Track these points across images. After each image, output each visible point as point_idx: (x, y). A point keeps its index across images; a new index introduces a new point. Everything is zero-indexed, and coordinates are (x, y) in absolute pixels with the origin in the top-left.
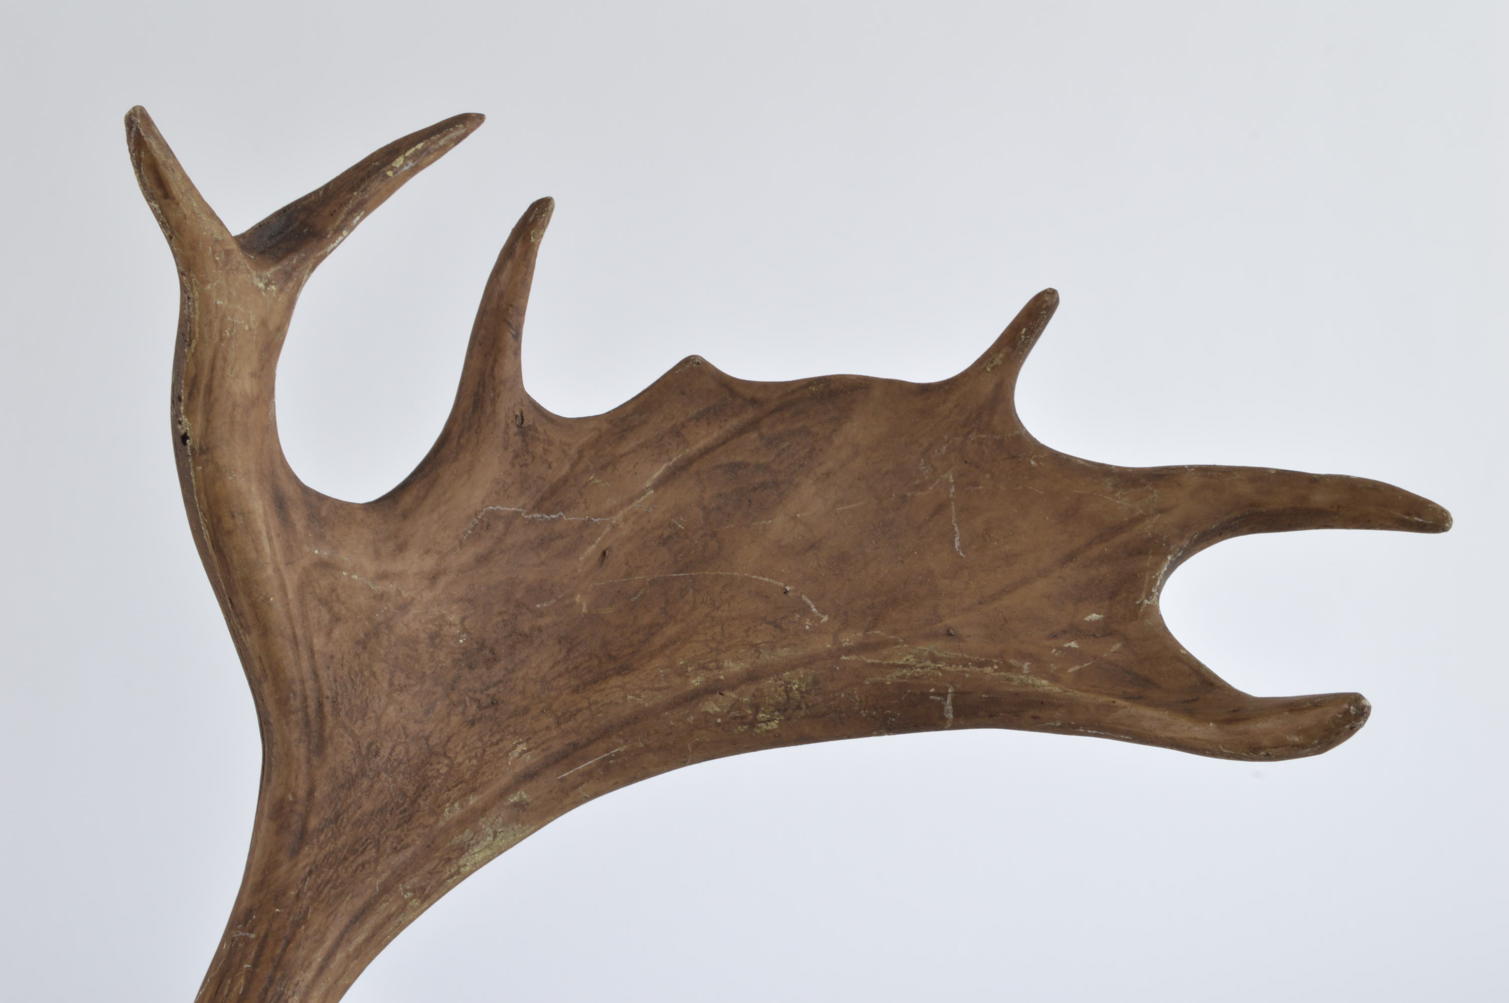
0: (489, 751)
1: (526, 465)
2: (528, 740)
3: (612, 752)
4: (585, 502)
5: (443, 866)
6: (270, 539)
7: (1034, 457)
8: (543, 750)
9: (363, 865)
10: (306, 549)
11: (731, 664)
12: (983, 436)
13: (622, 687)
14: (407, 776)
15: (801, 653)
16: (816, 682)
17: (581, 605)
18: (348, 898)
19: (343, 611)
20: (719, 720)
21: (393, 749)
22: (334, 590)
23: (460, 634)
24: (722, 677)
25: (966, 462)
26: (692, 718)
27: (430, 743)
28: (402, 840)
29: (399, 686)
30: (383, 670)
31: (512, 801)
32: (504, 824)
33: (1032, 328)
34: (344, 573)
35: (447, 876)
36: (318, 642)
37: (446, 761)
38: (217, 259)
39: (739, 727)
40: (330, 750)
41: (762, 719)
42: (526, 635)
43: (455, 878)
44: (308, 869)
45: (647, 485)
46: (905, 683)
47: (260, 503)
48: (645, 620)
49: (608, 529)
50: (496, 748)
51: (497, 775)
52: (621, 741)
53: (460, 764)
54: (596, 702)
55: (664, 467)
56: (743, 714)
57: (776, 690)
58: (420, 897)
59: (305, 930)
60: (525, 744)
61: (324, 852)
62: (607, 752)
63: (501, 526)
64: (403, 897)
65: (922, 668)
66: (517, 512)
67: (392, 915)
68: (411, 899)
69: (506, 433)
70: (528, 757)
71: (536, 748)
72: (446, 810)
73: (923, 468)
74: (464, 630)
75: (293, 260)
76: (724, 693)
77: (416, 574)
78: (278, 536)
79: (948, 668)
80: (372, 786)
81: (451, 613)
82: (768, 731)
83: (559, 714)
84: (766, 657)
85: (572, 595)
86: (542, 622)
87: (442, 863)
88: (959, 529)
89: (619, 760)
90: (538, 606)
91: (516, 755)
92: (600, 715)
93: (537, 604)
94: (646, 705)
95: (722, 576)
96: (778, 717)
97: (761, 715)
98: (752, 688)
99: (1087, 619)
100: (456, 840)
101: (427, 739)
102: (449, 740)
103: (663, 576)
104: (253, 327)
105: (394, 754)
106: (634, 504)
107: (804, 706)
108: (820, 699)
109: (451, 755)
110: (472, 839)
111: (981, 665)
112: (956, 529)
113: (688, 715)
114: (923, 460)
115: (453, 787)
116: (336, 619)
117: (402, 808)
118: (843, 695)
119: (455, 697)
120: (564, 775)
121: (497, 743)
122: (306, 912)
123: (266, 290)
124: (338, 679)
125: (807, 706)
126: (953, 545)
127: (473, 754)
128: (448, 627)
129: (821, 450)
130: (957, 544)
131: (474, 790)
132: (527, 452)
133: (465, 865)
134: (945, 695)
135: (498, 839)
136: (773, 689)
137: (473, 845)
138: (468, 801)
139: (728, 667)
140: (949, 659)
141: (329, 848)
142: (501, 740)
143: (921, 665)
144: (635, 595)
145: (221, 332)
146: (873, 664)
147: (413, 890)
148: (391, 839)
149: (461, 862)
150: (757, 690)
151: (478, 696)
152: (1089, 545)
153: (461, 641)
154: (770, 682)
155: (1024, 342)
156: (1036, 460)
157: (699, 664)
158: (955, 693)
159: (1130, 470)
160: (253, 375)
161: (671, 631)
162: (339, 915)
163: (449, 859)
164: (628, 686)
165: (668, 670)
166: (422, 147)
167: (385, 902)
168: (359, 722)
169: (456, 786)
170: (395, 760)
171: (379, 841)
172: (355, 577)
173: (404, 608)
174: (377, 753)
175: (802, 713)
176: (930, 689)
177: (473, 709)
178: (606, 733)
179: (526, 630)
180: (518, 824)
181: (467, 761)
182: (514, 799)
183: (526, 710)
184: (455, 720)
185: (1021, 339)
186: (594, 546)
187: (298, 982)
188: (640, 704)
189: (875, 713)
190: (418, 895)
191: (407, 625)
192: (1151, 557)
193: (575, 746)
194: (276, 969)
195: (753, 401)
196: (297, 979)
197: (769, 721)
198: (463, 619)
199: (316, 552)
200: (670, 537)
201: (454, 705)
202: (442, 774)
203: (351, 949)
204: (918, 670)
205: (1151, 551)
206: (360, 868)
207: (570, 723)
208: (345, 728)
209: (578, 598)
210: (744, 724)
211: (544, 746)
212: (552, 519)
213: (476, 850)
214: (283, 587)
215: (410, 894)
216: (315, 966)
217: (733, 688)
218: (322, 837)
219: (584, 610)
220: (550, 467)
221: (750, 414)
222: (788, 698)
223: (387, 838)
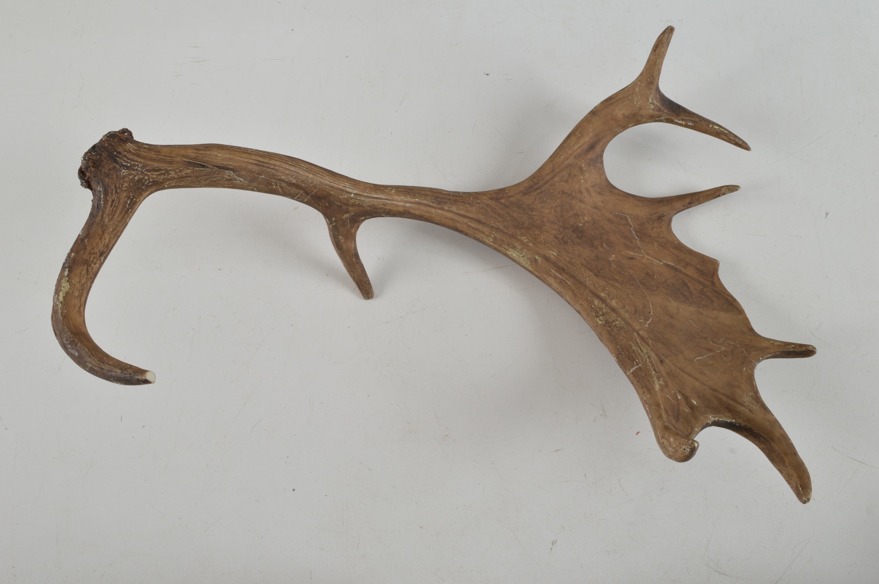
0: (549, 245)
1: (648, 223)
2: (558, 255)
3: (567, 281)
4: (646, 245)
5: (506, 244)
6: (579, 147)
7: (747, 369)
8: (557, 260)
9: (496, 218)
10: (583, 161)
11: (614, 302)
12: (745, 352)
13: (590, 276)
14: (529, 223)
15: (629, 321)
16: (621, 328)
17: (612, 258)
18: (484, 217)
19: (570, 183)
20: (593, 306)
21: (535, 216)
22: (575, 176)
23: (582, 223)
24: (608, 301)
25: (732, 351)
26: (590, 298)
27: (543, 226)
28: (509, 227)
29: (556, 210)
30: (558, 203)
31: (536, 257)
33: (796, 348)
34: (582, 177)
35: (504, 246)
36: (557, 179)
37: (539, 233)
38: (648, 80)
39: (594, 313)
40: (526, 197)
41: (600, 318)
42: (593, 245)
43: (504, 250)
44: (488, 204)
45: (663, 262)
46: (635, 352)
47: (588, 139)
48: (617, 277)
49: (641, 255)
50: (551, 246)
51: (542, 249)
52: (572, 282)
53: (540, 237)
54: (581, 270)
55: (673, 264)
56: (599, 312)
57: (612, 318)
58: (493, 240)
59: (469, 207)
60: (556, 254)
61: (495, 207)
62: (566, 279)
63: (624, 222)
64: (491, 235)
65: (644, 355)
66: (631, 226)
67: (485, 234)
68: (492, 238)
69: (656, 213)
70: (553, 257)
71: (557, 258)
72: (524, 238)
73: (722, 340)
74: (584, 224)
75: (665, 110)
76: (603, 304)
77: (594, 201)
78: (582, 150)
79: (648, 362)
80: (521, 214)
81: (587, 217)
82: (597, 322)
83: (571, 261)
84: (622, 311)
85: (613, 254)
86: (600, 248)
87: (507, 243)
88: (705, 358)
89: (565, 284)
90: (604, 244)
91: (552, 253)
92: (577, 272)
93: (605, 244)
94: (587, 284)
95: (645, 294)
96: (604, 322)
97: (601, 317)
98: (609, 311)
99: (692, 400)
100: (516, 244)
101: (544, 225)
102: (547, 232)
103: (635, 278)
104: (637, 105)
105: (534, 216)
106: (655, 260)
107: (611, 328)
108: (616, 332)
109: (542, 234)
110: (519, 249)
111: (655, 370)
112: (704, 357)
113: (590, 297)
114: (724, 339)
115: (532, 237)
116: (566, 181)
117: (518, 225)
118: (621, 338)
119: (561, 230)
120: (552, 270)
121: (553, 246)
122: (474, 206)
123: (650, 103)
124: (549, 190)
125: (611, 329)
126: (698, 357)
127: (546, 240)
128: (582, 218)
129: (708, 308)
130: (699, 358)
131: (534, 244)
132: (653, 222)
133: (510, 251)
134: (637, 365)
135: (522, 258)
136: (612, 317)
137: (517, 251)
138: (530, 243)
139: (613, 302)
140: (652, 362)
141: (497, 208)
142: (554, 247)
143: (645, 354)
144: (624, 272)
145: (629, 95)
146: (637, 342)
147: (495, 237)
148: (507, 224)
149: (510, 249)
150: (609, 312)
151: (565, 237)
152: (724, 395)
153: (580, 224)
154: (614, 315)
155: (789, 348)
156: (746, 370)
157: (609, 293)
158: (640, 367)
159: (761, 400)
160: (623, 115)
161: (617, 284)
162: (478, 216)
163: (509, 245)
164: (591, 277)
165: (602, 286)
166: (726, 133)
167: (488, 229)
168: (539, 202)
169: (533, 238)
170: (532, 218)
171: (505, 221)
172: (582, 181)
173: (581, 201)
174: (532, 211)
175: (609, 329)
176: (637, 360)
177: (560, 237)
178: (572, 276)
179: (595, 244)
180: (530, 263)
181: (542, 239)
182: (537, 257)
183: (568, 252)
184: (554, 232)
185: (789, 346)
186: (634, 254)
187: (452, 208)
188: (587, 282)
189: (620, 349)
190: (494, 239)
191: (576, 204)
192: (730, 414)
193: (563, 270)
194: (454, 200)
195: (713, 283)
196: (453, 207)
197: (601, 320)
198: (587, 222)
199: (584, 165)
200: (650, 275)
201: (559, 230)
202: (535, 233)
203: (469, 223)
204: (642, 354)
205: (732, 414)
206: (494, 218)
207: (570, 266)
208: (535, 199)
209: (613, 256)
210: (596, 314)
211: (558, 260)
212: (635, 237)
213: (516, 252)
214: (567, 159)
215: (493, 236)
216: (459, 212)
217: (606, 305)
218: (499, 205)
219: (610, 259)
220: (652, 230)
221: (708, 283)
222: (611, 322)
223: (507, 223)
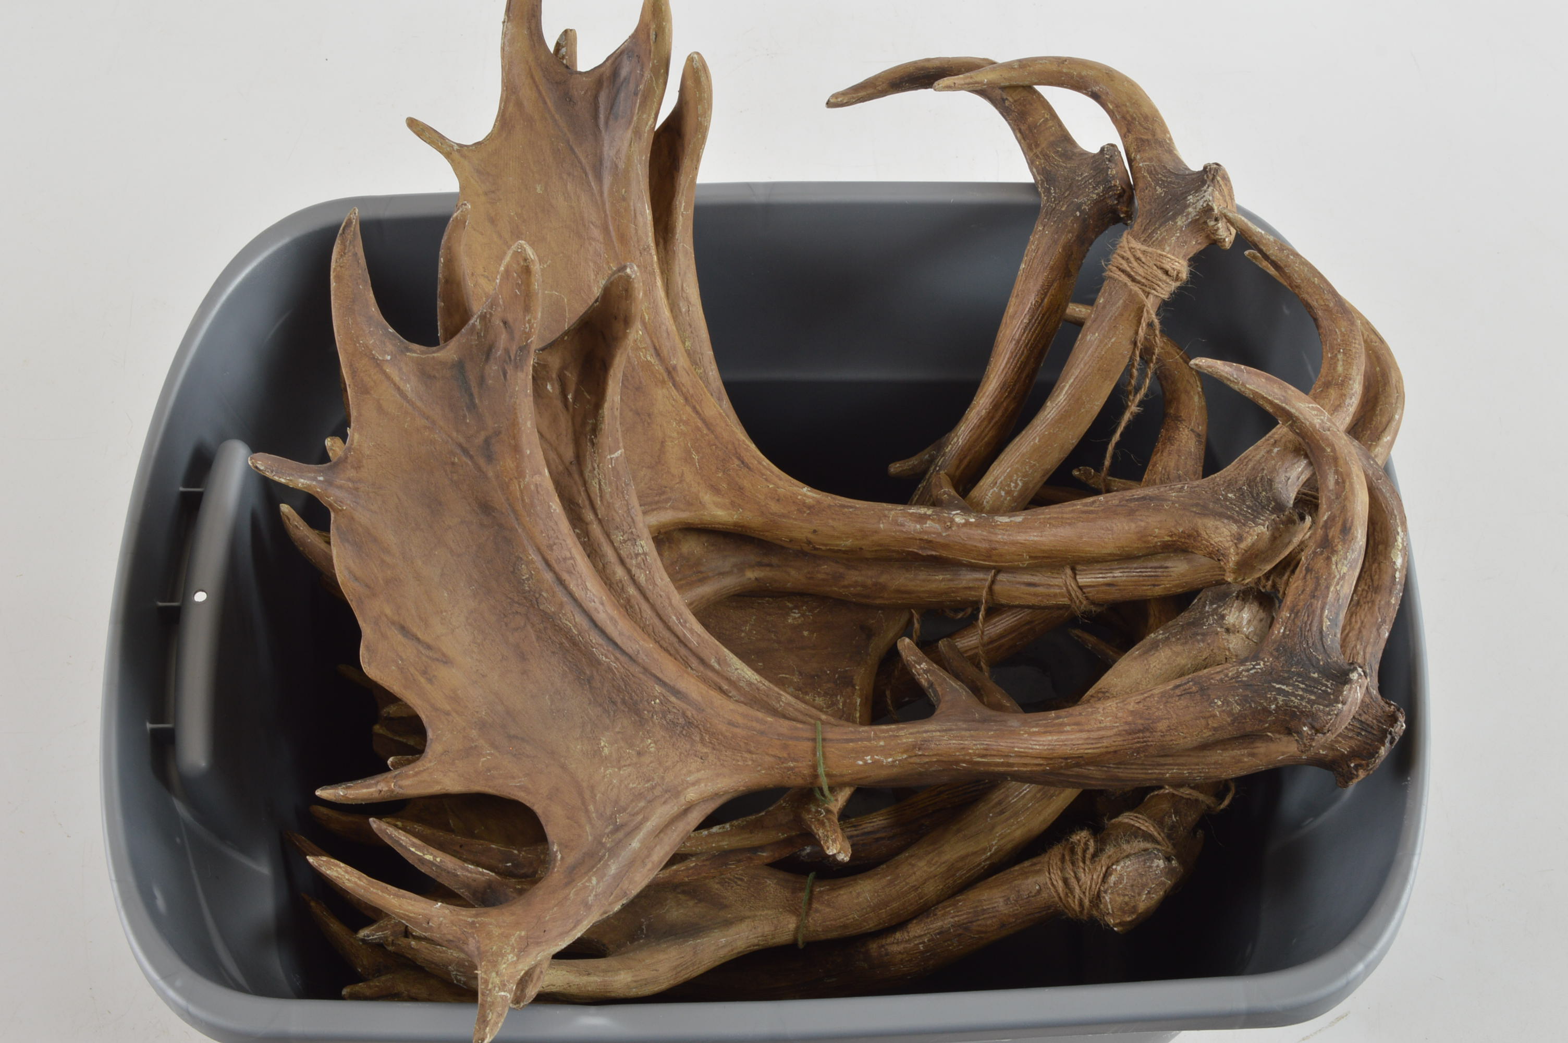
32: (730, 666)
